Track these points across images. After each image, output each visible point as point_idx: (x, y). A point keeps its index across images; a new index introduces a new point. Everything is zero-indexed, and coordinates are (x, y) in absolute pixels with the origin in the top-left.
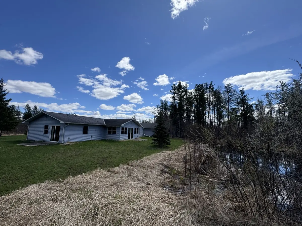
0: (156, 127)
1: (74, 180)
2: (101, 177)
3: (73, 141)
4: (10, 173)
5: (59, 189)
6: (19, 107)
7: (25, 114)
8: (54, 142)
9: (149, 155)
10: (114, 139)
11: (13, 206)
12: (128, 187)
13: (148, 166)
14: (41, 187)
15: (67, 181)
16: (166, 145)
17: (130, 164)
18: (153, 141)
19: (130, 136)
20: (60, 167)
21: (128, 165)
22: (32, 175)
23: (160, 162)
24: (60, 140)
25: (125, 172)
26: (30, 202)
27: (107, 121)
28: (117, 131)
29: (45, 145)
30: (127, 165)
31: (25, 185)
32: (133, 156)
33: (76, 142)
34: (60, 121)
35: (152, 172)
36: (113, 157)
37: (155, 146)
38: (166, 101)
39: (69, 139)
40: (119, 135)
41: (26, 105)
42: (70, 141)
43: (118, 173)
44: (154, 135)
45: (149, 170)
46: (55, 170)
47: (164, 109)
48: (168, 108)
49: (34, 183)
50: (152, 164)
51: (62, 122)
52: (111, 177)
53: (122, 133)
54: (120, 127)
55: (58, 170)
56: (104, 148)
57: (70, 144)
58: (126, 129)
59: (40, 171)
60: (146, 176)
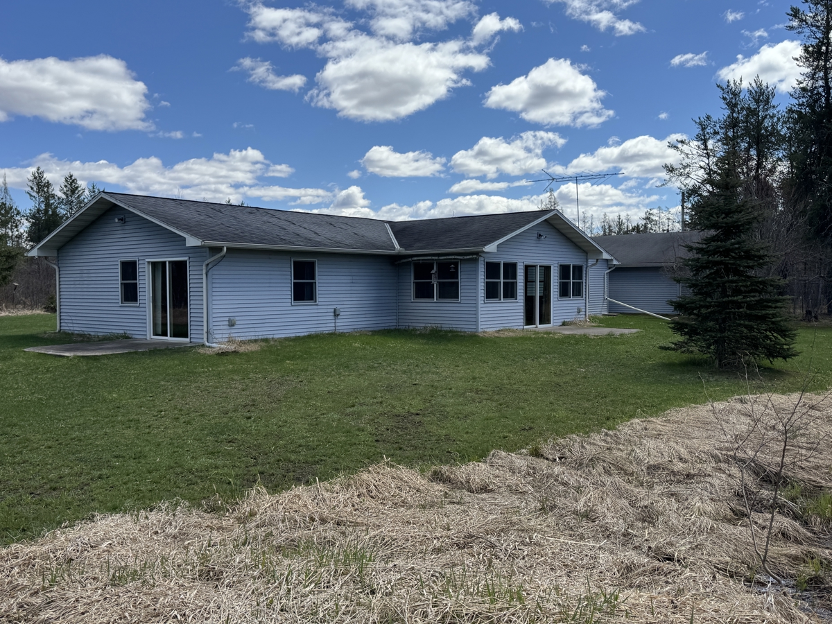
0: (700, 250)
1: (281, 508)
2: (403, 502)
3: (252, 335)
4: (19, 464)
5: (218, 540)
6: (8, 186)
7: (33, 217)
8: (169, 339)
9: (655, 408)
10: (446, 326)
11: (53, 582)
12: (545, 562)
13: (652, 469)
14: (143, 527)
15: (248, 509)
16: (766, 362)
17: (546, 449)
18: (679, 338)
19: (536, 310)
20: (210, 449)
21: (536, 453)
22: (100, 477)
23: (727, 449)
24: (197, 332)
25: (522, 488)
26: (114, 576)
27: (402, 230)
28: (463, 280)
29: (136, 353)
30: (531, 454)
31: (82, 511)
32: (561, 413)
33: (266, 340)
34: (184, 239)
35: (678, 501)
36: (452, 414)
37: (692, 365)
38: (760, 86)
39: (232, 324)
40: (477, 307)
41: (34, 175)
42: (240, 334)
43: (484, 489)
44: (684, 298)
45: (658, 489)
46: (188, 462)
47: (744, 145)
48: (774, 132)
49: (114, 509)
50: (676, 461)
51: (192, 241)
52: (452, 506)
53: (492, 293)
54: (476, 261)
55: (205, 461)
56: (404, 372)
57: (242, 349)
58: (511, 268)
59: (132, 463)
60: (648, 516)
